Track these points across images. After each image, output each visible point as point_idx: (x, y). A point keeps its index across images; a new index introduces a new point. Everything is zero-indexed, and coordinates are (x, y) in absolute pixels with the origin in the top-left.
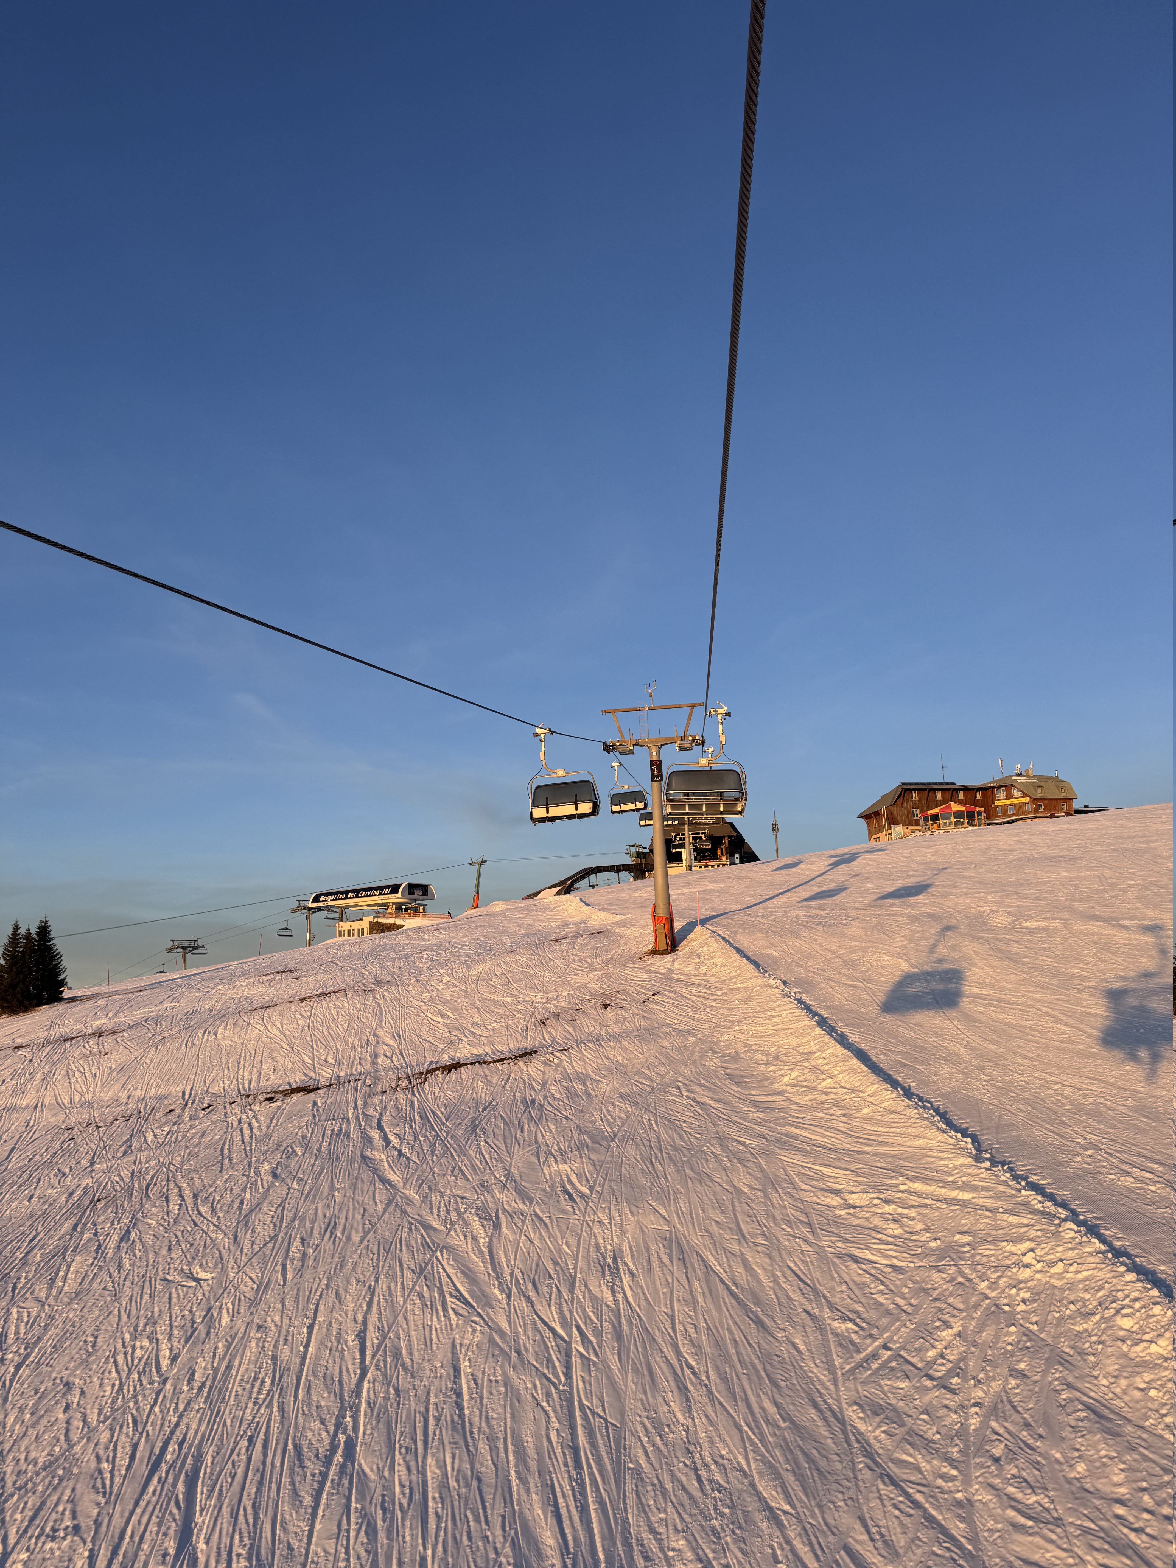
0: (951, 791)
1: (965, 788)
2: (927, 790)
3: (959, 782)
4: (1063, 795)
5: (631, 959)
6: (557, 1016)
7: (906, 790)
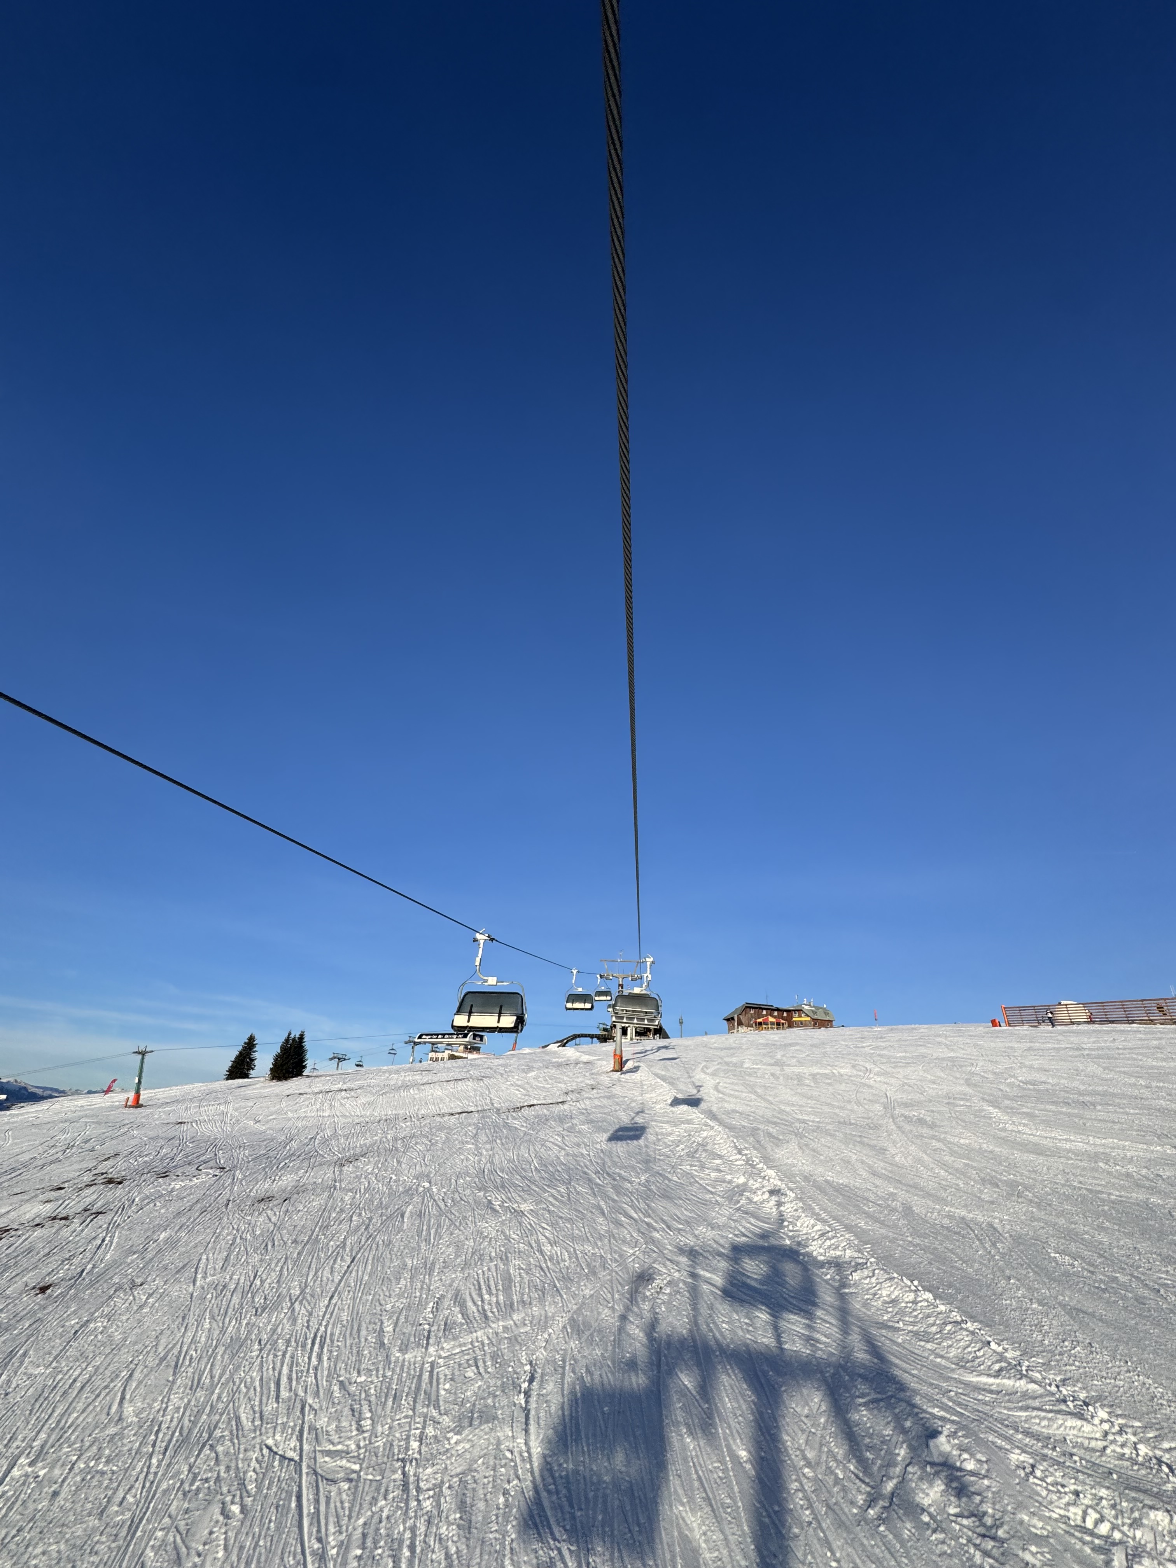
0: (771, 1010)
1: (778, 1010)
2: (759, 1008)
3: (776, 1006)
4: (828, 1018)
5: (603, 1073)
6: (572, 1091)
7: (748, 1007)
